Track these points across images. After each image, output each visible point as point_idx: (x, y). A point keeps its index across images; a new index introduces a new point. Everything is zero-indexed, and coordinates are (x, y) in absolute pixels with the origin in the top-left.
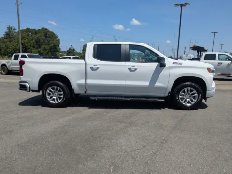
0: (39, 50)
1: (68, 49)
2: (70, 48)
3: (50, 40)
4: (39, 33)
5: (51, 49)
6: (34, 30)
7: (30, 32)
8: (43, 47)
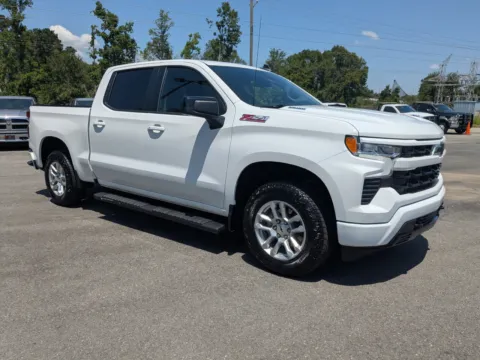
0: (321, 92)
1: (383, 88)
2: (388, 87)
3: (346, 72)
4: (326, 58)
5: (345, 89)
6: (317, 53)
7: (307, 57)
8: (329, 86)
